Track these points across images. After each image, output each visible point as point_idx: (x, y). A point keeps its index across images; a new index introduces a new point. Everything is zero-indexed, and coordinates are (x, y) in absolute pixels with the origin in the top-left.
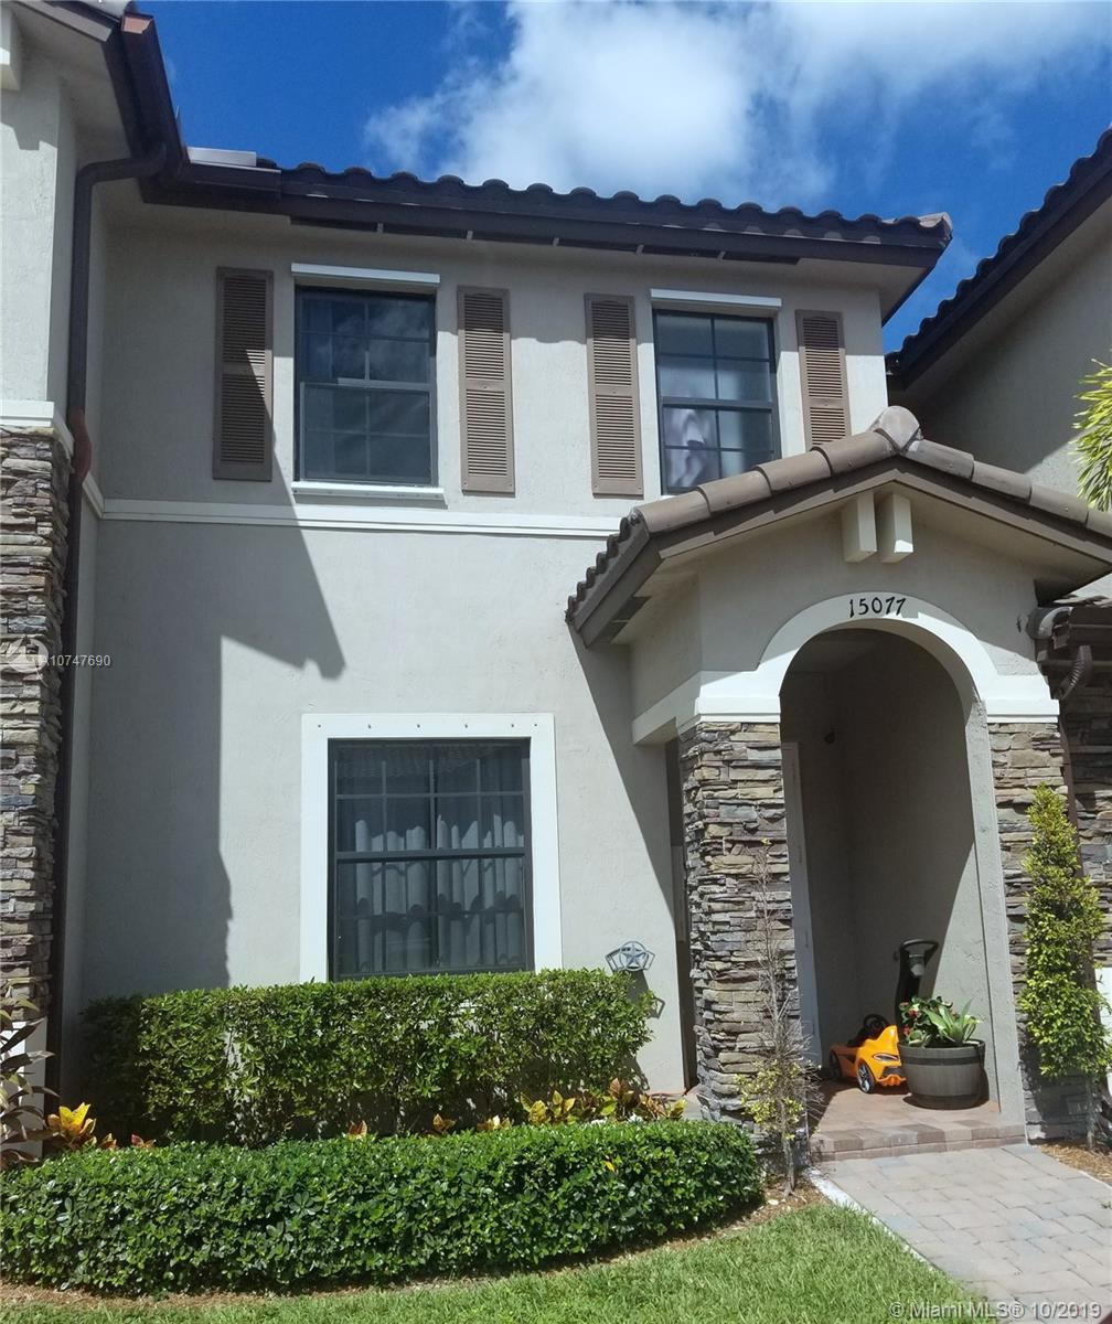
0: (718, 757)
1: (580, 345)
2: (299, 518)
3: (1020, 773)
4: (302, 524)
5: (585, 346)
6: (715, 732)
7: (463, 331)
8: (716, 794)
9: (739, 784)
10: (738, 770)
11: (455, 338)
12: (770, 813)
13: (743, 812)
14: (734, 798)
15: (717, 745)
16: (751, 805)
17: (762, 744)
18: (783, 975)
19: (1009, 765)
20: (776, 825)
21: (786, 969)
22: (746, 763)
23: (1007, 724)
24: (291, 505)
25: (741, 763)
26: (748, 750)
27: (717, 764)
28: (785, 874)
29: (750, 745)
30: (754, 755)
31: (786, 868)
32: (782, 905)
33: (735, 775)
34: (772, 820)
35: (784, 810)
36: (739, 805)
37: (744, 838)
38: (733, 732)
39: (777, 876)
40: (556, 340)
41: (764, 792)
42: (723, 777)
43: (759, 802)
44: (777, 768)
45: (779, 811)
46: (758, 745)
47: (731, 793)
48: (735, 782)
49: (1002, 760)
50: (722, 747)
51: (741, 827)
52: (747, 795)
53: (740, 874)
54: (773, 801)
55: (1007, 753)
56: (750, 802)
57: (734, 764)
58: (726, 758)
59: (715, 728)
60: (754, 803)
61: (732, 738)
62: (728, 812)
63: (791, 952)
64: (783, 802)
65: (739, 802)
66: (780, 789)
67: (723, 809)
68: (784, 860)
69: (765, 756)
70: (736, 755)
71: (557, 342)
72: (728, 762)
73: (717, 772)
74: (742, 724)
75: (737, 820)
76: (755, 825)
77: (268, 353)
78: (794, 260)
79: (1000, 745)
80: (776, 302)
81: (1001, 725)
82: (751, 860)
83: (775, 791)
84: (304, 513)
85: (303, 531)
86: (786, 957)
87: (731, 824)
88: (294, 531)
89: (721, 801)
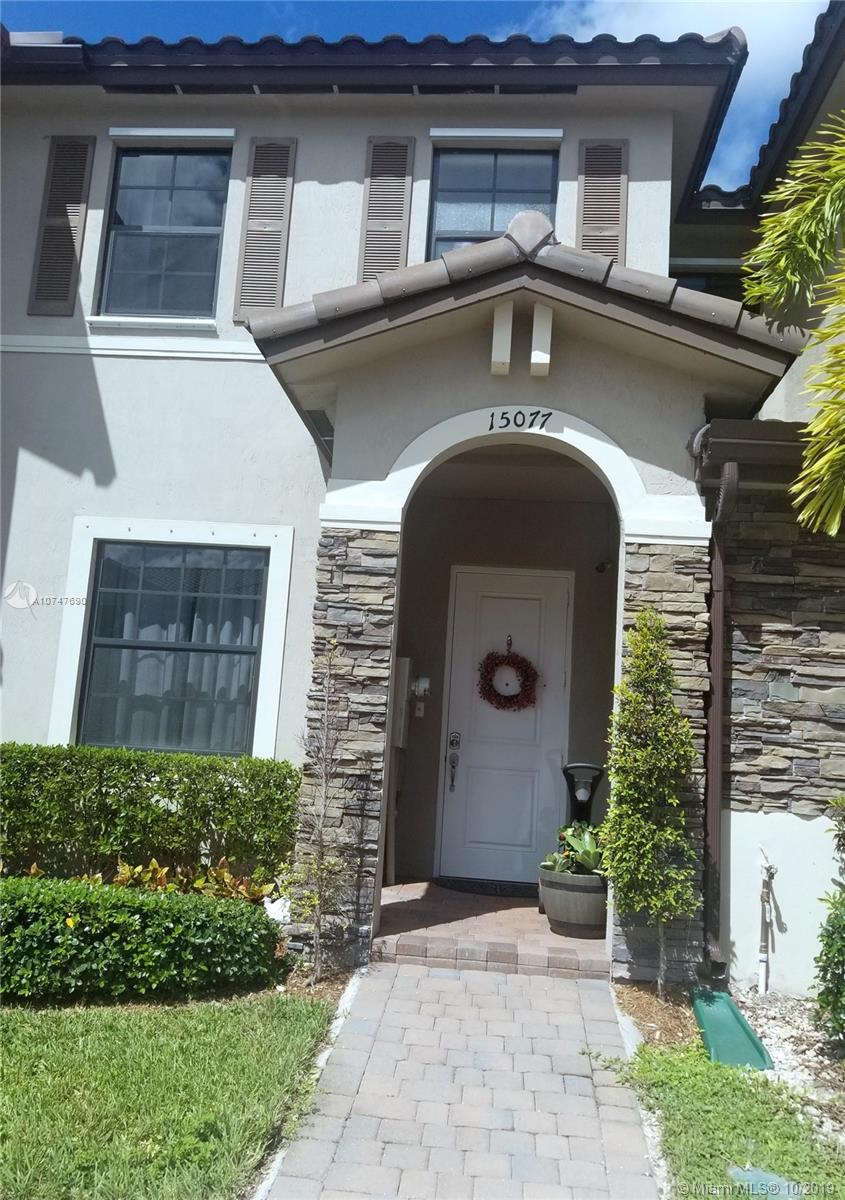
0: (333, 562)
1: (358, 185)
2: (91, 347)
3: (656, 597)
4: (93, 352)
5: (363, 186)
6: (333, 537)
7: (251, 178)
8: (326, 597)
9: (352, 589)
10: (352, 575)
11: (244, 185)
12: (376, 618)
13: (351, 616)
14: (343, 602)
15: (331, 550)
16: (360, 610)
17: (376, 552)
18: (368, 776)
19: (644, 587)
20: (382, 631)
21: (372, 770)
22: (358, 569)
23: (648, 545)
24: (86, 335)
25: (354, 569)
26: (364, 557)
27: (330, 568)
28: (384, 679)
29: (365, 551)
30: (368, 562)
31: (386, 673)
32: (376, 708)
33: (348, 579)
34: (378, 625)
35: (391, 616)
36: (347, 609)
37: (345, 641)
38: (351, 539)
39: (375, 680)
40: (336, 181)
41: (374, 598)
42: (336, 581)
43: (367, 607)
44: (389, 575)
45: (386, 618)
46: (373, 552)
47: (342, 597)
48: (348, 586)
49: (636, 581)
50: (336, 552)
51: (345, 630)
52: (355, 600)
53: (338, 675)
54: (380, 607)
55: (644, 575)
56: (359, 607)
57: (347, 569)
58: (339, 562)
59: (332, 534)
60: (363, 608)
61: (351, 544)
62: (335, 615)
63: (378, 755)
64: (391, 608)
65: (348, 605)
66: (392, 596)
67: (331, 611)
68: (385, 665)
69: (379, 563)
70: (350, 561)
71: (337, 183)
72: (341, 567)
73: (329, 576)
74: (362, 531)
75: (342, 623)
76: (360, 629)
77: (83, 206)
78: (572, 89)
79: (636, 566)
80: (558, 133)
81: (640, 545)
82: (351, 662)
83: (385, 598)
84: (96, 342)
85: (95, 359)
86: (373, 759)
87: (335, 627)
88: (86, 358)
89: (330, 604)
